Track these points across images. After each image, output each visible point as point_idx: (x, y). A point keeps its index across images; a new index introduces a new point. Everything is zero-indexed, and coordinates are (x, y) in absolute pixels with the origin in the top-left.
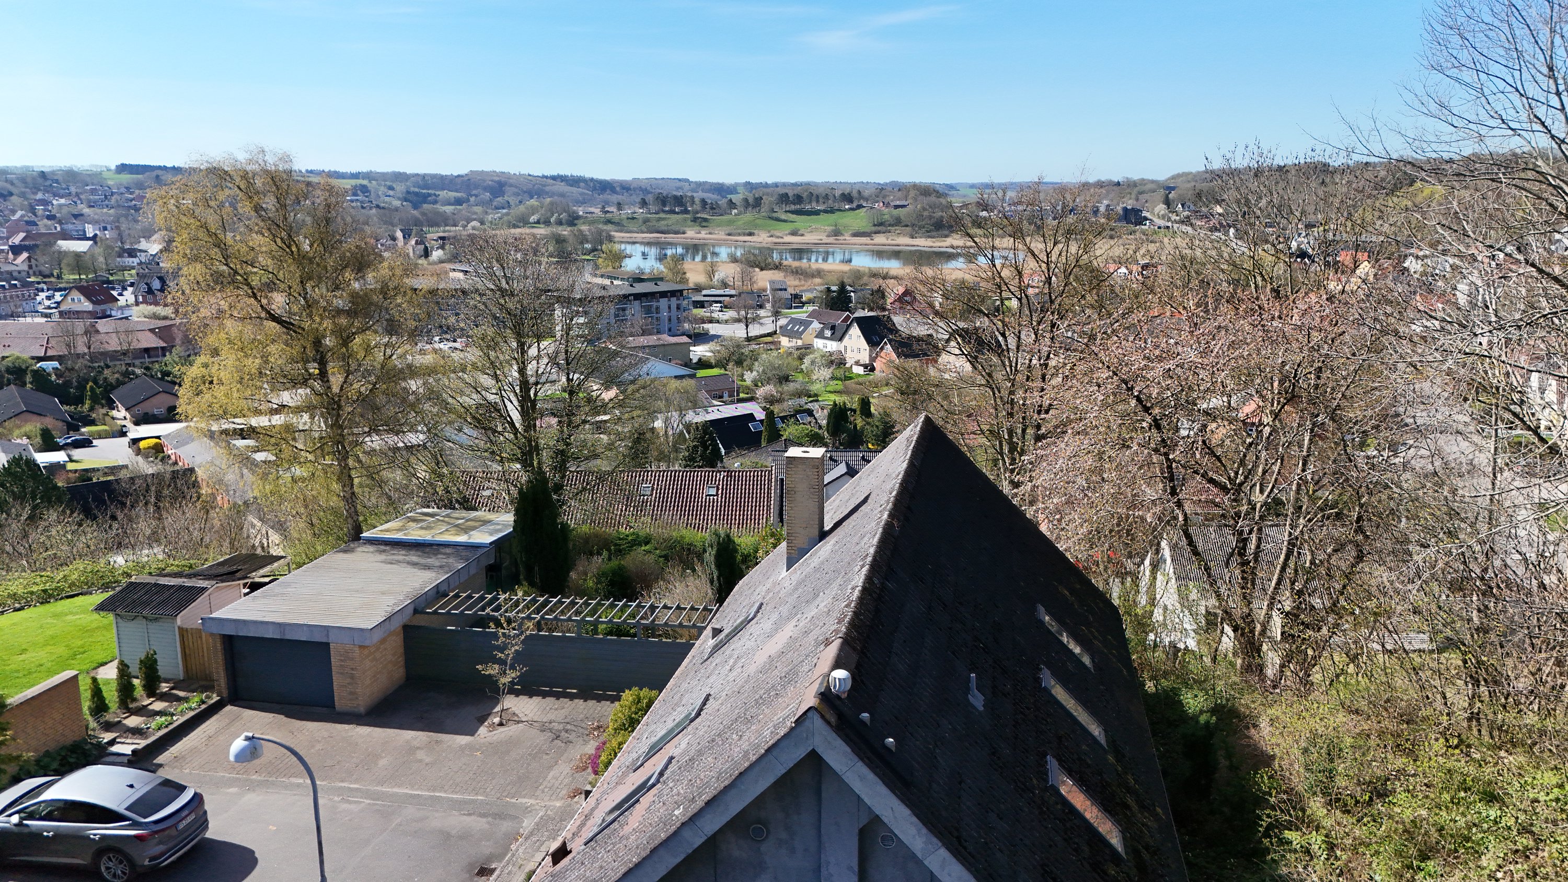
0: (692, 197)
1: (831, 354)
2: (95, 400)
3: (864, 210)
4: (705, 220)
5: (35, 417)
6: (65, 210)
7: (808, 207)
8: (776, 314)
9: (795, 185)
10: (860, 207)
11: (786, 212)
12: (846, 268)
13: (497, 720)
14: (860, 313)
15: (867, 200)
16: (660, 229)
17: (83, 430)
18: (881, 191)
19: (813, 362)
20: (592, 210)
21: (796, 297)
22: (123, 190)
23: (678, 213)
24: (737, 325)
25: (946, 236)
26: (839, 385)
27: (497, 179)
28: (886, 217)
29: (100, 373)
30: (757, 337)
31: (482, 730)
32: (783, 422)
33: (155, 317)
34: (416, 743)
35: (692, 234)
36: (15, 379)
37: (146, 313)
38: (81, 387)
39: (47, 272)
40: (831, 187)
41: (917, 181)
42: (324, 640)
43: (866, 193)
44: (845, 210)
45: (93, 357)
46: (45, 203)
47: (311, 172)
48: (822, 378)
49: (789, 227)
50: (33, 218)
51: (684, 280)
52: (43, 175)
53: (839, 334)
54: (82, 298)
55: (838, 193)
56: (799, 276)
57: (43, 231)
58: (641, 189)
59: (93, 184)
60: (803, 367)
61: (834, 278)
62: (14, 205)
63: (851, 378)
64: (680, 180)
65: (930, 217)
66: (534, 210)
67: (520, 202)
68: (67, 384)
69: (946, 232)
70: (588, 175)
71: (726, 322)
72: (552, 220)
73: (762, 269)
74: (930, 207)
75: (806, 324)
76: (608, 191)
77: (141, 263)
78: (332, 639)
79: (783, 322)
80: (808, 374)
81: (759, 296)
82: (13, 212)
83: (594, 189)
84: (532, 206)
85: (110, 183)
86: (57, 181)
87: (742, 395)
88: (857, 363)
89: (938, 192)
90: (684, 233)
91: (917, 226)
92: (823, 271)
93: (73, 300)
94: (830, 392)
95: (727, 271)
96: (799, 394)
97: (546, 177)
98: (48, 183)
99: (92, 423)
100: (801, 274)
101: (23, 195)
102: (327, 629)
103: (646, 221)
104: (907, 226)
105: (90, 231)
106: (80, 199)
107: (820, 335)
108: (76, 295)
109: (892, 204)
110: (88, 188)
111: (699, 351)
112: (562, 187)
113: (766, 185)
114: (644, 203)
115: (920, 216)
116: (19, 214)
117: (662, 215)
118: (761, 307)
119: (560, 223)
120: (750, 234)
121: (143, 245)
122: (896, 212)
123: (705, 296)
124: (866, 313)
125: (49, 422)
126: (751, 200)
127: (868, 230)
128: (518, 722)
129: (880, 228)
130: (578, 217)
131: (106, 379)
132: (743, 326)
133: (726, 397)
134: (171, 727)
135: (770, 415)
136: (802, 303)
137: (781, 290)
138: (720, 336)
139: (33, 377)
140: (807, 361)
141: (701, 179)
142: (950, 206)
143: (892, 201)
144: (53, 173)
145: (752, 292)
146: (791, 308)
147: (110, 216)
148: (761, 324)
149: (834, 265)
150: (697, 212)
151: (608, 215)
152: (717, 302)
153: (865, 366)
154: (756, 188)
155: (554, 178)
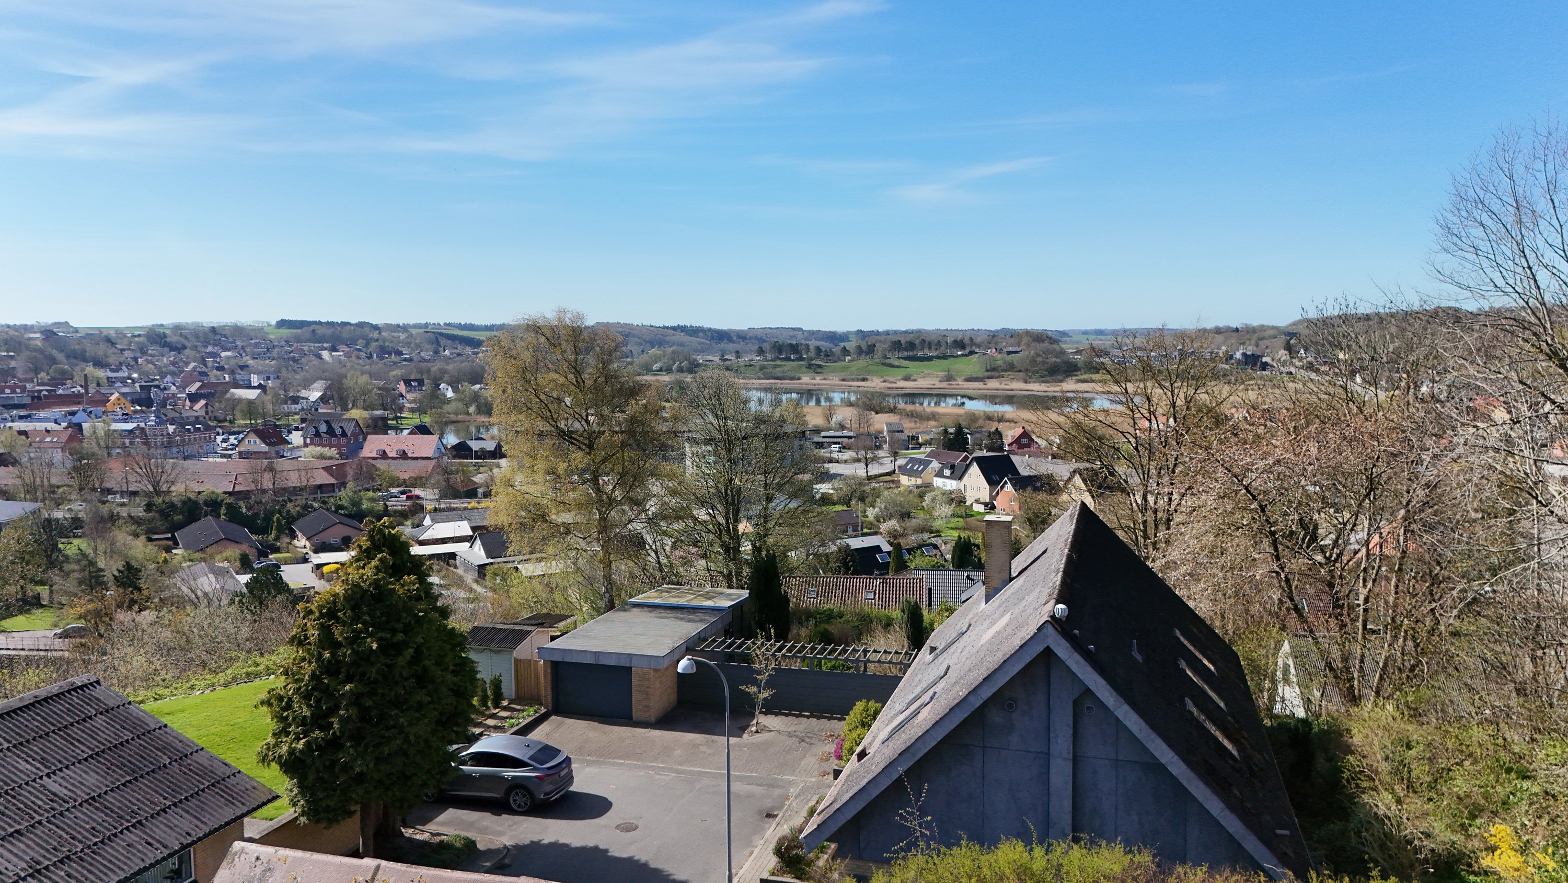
0: (807, 346)
1: (951, 492)
2: (280, 530)
3: (977, 356)
4: (820, 366)
5: (233, 544)
6: (232, 362)
7: (920, 354)
8: (895, 454)
9: (906, 332)
10: (972, 353)
11: (899, 358)
12: (960, 411)
13: (754, 729)
14: (978, 454)
15: (979, 346)
16: (776, 375)
17: (270, 557)
18: (993, 338)
19: (934, 500)
20: (710, 358)
21: (914, 438)
22: (283, 343)
23: (793, 360)
24: (857, 465)
25: (1061, 381)
26: (961, 522)
27: (621, 330)
28: (999, 362)
29: (284, 506)
30: (876, 476)
31: (745, 736)
32: (910, 554)
33: (322, 457)
34: (697, 742)
35: (807, 380)
36: (212, 511)
37: (314, 453)
38: (268, 518)
39: (222, 418)
40: (944, 334)
41: (1029, 328)
42: (628, 665)
43: (978, 340)
44: (958, 356)
45: (277, 492)
46: (214, 355)
47: (449, 325)
48: (943, 515)
49: (903, 372)
50: (204, 369)
51: (805, 423)
52: (213, 330)
53: (958, 473)
54: (258, 441)
55: (949, 340)
56: (913, 419)
57: (213, 380)
58: (757, 338)
59: (256, 338)
60: (924, 504)
61: (949, 421)
62: (188, 357)
63: (972, 516)
64: (793, 329)
65: (1044, 363)
66: (657, 359)
67: (643, 351)
68: (256, 515)
69: (1060, 377)
70: (707, 324)
71: (846, 462)
72: (674, 368)
73: (877, 413)
74: (1044, 353)
75: (926, 463)
76: (725, 341)
77: (303, 409)
78: (635, 663)
79: (901, 462)
80: (929, 511)
81: (876, 438)
82: (187, 364)
83: (712, 338)
84: (655, 355)
85: (272, 337)
86: (225, 336)
87: (865, 530)
88: (977, 501)
89: (1051, 338)
90: (799, 379)
91: (1031, 371)
92: (938, 414)
93: (250, 442)
94: (952, 529)
95: (844, 414)
96: (922, 530)
97: (667, 328)
98: (218, 337)
99: (277, 550)
100: (916, 417)
101: (195, 348)
102: (630, 656)
103: (762, 368)
104: (1020, 371)
105: (255, 380)
106: (245, 351)
107: (940, 474)
108: (253, 438)
109: (1005, 350)
110: (253, 341)
111: (824, 488)
112: (681, 337)
113: (878, 333)
114: (761, 351)
115: (1033, 362)
116: (192, 365)
117: (779, 362)
118: (879, 447)
119: (680, 370)
120: (864, 380)
121: (303, 393)
122: (1009, 358)
123: (824, 437)
124: (984, 453)
125: (245, 548)
126: (864, 348)
127: (980, 375)
128: (770, 731)
129: (993, 374)
130: (698, 365)
131: (289, 511)
132: (863, 465)
133: (850, 532)
134: (520, 726)
135: (897, 547)
136: (918, 444)
137: (898, 431)
138: (841, 475)
139: (227, 509)
140: (928, 498)
141: (815, 328)
142: (1063, 352)
143: (1005, 347)
144: (223, 328)
145: (869, 434)
146: (908, 449)
147: (272, 366)
148: (881, 464)
149: (947, 408)
150: (812, 360)
151: (727, 363)
152: (835, 443)
153: (986, 505)
154: (869, 336)
155: (674, 328)
